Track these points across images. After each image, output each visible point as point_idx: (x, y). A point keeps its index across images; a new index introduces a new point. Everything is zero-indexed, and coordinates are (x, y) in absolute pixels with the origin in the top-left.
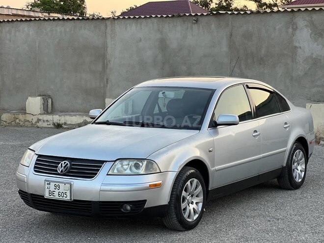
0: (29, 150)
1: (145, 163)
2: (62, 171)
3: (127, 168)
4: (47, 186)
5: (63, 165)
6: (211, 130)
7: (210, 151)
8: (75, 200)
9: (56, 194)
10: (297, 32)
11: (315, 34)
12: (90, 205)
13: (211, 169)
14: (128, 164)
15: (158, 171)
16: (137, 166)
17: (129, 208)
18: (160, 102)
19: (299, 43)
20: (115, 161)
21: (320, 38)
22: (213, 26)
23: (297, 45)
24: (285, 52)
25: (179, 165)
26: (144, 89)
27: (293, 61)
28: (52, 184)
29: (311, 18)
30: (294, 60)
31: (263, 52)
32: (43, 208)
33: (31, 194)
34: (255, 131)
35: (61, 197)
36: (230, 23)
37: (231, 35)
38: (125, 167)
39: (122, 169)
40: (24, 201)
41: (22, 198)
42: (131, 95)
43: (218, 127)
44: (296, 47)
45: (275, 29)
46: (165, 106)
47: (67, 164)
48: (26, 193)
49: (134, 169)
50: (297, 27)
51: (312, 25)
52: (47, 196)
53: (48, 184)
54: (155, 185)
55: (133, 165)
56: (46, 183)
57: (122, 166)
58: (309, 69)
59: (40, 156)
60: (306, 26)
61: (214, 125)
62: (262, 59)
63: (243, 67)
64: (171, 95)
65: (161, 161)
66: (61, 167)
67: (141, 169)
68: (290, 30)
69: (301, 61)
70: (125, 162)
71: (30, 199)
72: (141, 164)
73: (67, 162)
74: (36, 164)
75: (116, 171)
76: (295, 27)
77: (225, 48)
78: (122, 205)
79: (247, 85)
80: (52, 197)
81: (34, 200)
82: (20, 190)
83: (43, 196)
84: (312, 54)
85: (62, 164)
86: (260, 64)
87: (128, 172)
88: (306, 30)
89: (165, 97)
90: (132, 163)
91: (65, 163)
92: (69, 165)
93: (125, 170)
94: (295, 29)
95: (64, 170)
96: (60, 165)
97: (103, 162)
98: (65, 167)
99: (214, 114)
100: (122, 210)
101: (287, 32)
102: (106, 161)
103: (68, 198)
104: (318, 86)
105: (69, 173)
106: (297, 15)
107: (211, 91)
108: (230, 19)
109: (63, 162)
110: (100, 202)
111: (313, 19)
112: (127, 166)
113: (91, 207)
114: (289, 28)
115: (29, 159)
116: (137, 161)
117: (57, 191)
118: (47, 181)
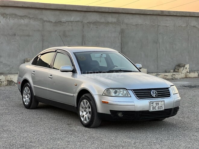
2: (155, 96)
35: (159, 109)
52: (151, 110)
85: (153, 92)
95: (156, 95)
117: (157, 106)
118: (152, 102)
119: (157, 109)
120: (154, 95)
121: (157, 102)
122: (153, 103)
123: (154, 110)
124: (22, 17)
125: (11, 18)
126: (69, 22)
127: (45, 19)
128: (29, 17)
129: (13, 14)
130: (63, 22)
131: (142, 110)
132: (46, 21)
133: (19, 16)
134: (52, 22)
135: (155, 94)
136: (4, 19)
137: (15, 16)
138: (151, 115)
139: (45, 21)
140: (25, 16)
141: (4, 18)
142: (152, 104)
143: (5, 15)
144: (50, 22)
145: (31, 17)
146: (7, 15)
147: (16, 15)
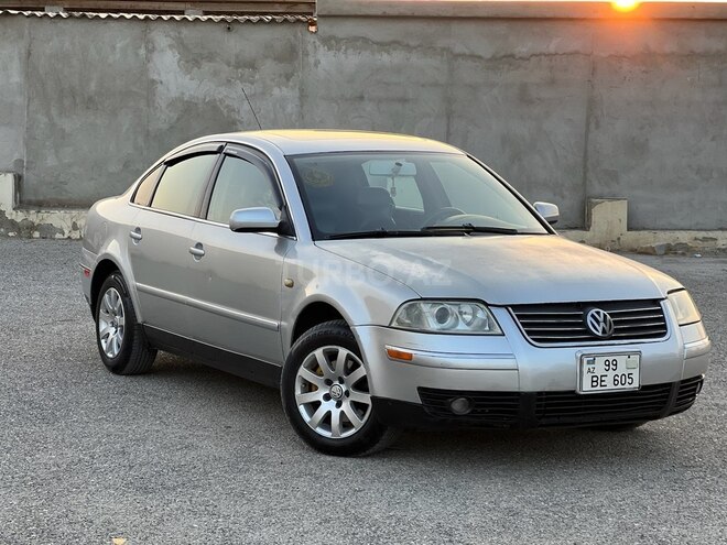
2: (604, 331)
4: (586, 367)
5: (601, 319)
9: (609, 380)
10: (156, 56)
11: (187, 62)
19: (159, 74)
21: (196, 69)
23: (156, 77)
24: (134, 89)
27: (148, 106)
28: (600, 362)
29: (180, 33)
30: (150, 101)
31: (93, 86)
35: (620, 386)
36: (27, 32)
37: (29, 54)
44: (153, 82)
45: (114, 48)
50: (154, 47)
51: (181, 46)
52: (587, 387)
56: (585, 360)
58: (178, 119)
60: (171, 47)
62: (90, 99)
63: (54, 112)
66: (598, 322)
68: (142, 52)
69: (164, 105)
76: (150, 46)
77: (16, 78)
84: (183, 94)
85: (594, 316)
86: (88, 108)
88: (170, 53)
91: (599, 313)
92: (609, 316)
94: (151, 51)
95: (607, 328)
98: (605, 322)
101: (137, 55)
106: (153, 26)
108: (27, 25)
111: (182, 36)
114: (140, 47)
117: (611, 374)
118: (588, 355)
119: (609, 386)
120: (600, 329)
121: (611, 359)
122: (593, 362)
123: (599, 388)
124: (384, 46)
125: (350, 51)
126: (540, 54)
127: (459, 49)
128: (408, 45)
129: (356, 39)
130: (521, 58)
131: (547, 390)
132: (463, 56)
133: (377, 43)
134: (480, 57)
135: (602, 324)
136: (331, 53)
137: (364, 43)
138: (586, 409)
139: (457, 56)
140: (394, 42)
141: (329, 49)
142: (590, 366)
143: (333, 42)
144: (474, 57)
145: (412, 43)
146: (339, 41)
147: (365, 40)
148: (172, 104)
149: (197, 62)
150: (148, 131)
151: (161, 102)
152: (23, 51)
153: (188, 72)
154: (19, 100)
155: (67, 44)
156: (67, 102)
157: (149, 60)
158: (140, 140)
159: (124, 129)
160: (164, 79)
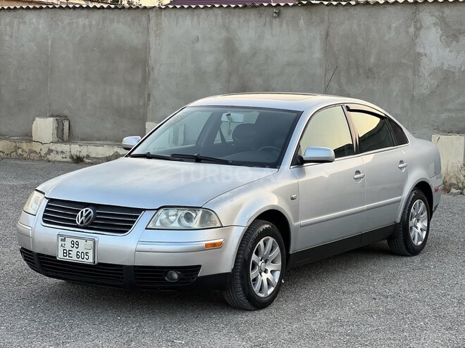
0: (36, 192)
1: (200, 213)
2: (82, 223)
3: (175, 220)
4: (60, 243)
5: (84, 214)
6: (295, 169)
7: (292, 199)
8: (99, 264)
9: (73, 254)
10: (422, 33)
11: (447, 37)
12: (121, 270)
13: (294, 224)
14: (176, 215)
15: (218, 225)
16: (189, 218)
17: (176, 276)
18: (224, 129)
19: (424, 48)
20: (158, 210)
21: (455, 42)
22: (302, 22)
23: (421, 51)
24: (404, 61)
25: (248, 217)
26: (201, 109)
27: (414, 74)
28: (68, 241)
29: (443, 13)
30: (416, 71)
31: (372, 60)
32: (55, 274)
33: (39, 254)
34: (358, 172)
35: (80, 259)
36: (326, 17)
37: (327, 35)
38: (172, 218)
39: (167, 221)
40: (28, 264)
41: (25, 260)
42: (182, 117)
43: (305, 165)
44: (419, 54)
45: (389, 27)
46: (229, 133)
47: (90, 212)
48: (31, 252)
49: (184, 221)
50: (421, 26)
51: (443, 23)
52: (60, 256)
53: (62, 240)
54: (214, 245)
55: (183, 215)
56: (60, 238)
57: (168, 216)
58: (438, 86)
59: (51, 200)
60: (435, 24)
61: (299, 161)
62: (370, 70)
63: (343, 80)
64: (239, 118)
65: (222, 211)
66: (82, 216)
67: (195, 221)
68: (412, 30)
69: (426, 74)
70: (172, 212)
71: (36, 261)
72: (194, 215)
73: (90, 210)
74: (46, 211)
75: (158, 224)
76: (418, 25)
77: (317, 54)
78: (166, 272)
79: (347, 107)
80: (67, 259)
81: (42, 262)
82: (22, 248)
83: (55, 257)
84: (443, 64)
85: (82, 212)
86: (368, 77)
87: (176, 225)
88: (433, 30)
89: (231, 121)
90: (182, 213)
91: (86, 211)
92: (92, 214)
93: (172, 223)
94: (418, 29)
95: (85, 221)
96: (80, 213)
97: (140, 210)
98: (86, 217)
99: (299, 146)
100: (166, 278)
101: (407, 32)
102: (145, 210)
103: (91, 261)
104: (450, 111)
105: (91, 225)
106: (421, 8)
107: (296, 114)
108: (327, 13)
109: (84, 210)
110: (135, 266)
111: (445, 15)
112: (175, 217)
113: (122, 274)
114: (410, 26)
115: (36, 204)
116: (189, 211)
118: (61, 235)
119: (74, 258)
121: (75, 240)
122: (64, 240)
123: (67, 257)
148: (433, 73)
149: (455, 36)
150: (413, 95)
151: (425, 70)
152: (323, 33)
153: (448, 45)
154: (319, 71)
155: (355, 26)
156: (353, 73)
157: (416, 36)
158: (407, 103)
159: (395, 94)
160: (428, 52)
